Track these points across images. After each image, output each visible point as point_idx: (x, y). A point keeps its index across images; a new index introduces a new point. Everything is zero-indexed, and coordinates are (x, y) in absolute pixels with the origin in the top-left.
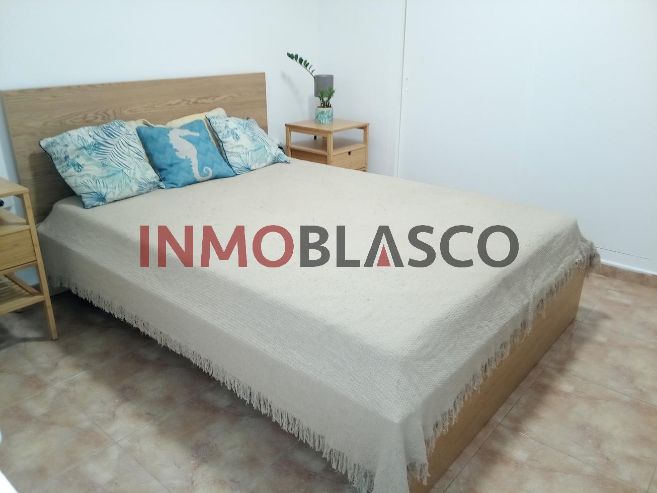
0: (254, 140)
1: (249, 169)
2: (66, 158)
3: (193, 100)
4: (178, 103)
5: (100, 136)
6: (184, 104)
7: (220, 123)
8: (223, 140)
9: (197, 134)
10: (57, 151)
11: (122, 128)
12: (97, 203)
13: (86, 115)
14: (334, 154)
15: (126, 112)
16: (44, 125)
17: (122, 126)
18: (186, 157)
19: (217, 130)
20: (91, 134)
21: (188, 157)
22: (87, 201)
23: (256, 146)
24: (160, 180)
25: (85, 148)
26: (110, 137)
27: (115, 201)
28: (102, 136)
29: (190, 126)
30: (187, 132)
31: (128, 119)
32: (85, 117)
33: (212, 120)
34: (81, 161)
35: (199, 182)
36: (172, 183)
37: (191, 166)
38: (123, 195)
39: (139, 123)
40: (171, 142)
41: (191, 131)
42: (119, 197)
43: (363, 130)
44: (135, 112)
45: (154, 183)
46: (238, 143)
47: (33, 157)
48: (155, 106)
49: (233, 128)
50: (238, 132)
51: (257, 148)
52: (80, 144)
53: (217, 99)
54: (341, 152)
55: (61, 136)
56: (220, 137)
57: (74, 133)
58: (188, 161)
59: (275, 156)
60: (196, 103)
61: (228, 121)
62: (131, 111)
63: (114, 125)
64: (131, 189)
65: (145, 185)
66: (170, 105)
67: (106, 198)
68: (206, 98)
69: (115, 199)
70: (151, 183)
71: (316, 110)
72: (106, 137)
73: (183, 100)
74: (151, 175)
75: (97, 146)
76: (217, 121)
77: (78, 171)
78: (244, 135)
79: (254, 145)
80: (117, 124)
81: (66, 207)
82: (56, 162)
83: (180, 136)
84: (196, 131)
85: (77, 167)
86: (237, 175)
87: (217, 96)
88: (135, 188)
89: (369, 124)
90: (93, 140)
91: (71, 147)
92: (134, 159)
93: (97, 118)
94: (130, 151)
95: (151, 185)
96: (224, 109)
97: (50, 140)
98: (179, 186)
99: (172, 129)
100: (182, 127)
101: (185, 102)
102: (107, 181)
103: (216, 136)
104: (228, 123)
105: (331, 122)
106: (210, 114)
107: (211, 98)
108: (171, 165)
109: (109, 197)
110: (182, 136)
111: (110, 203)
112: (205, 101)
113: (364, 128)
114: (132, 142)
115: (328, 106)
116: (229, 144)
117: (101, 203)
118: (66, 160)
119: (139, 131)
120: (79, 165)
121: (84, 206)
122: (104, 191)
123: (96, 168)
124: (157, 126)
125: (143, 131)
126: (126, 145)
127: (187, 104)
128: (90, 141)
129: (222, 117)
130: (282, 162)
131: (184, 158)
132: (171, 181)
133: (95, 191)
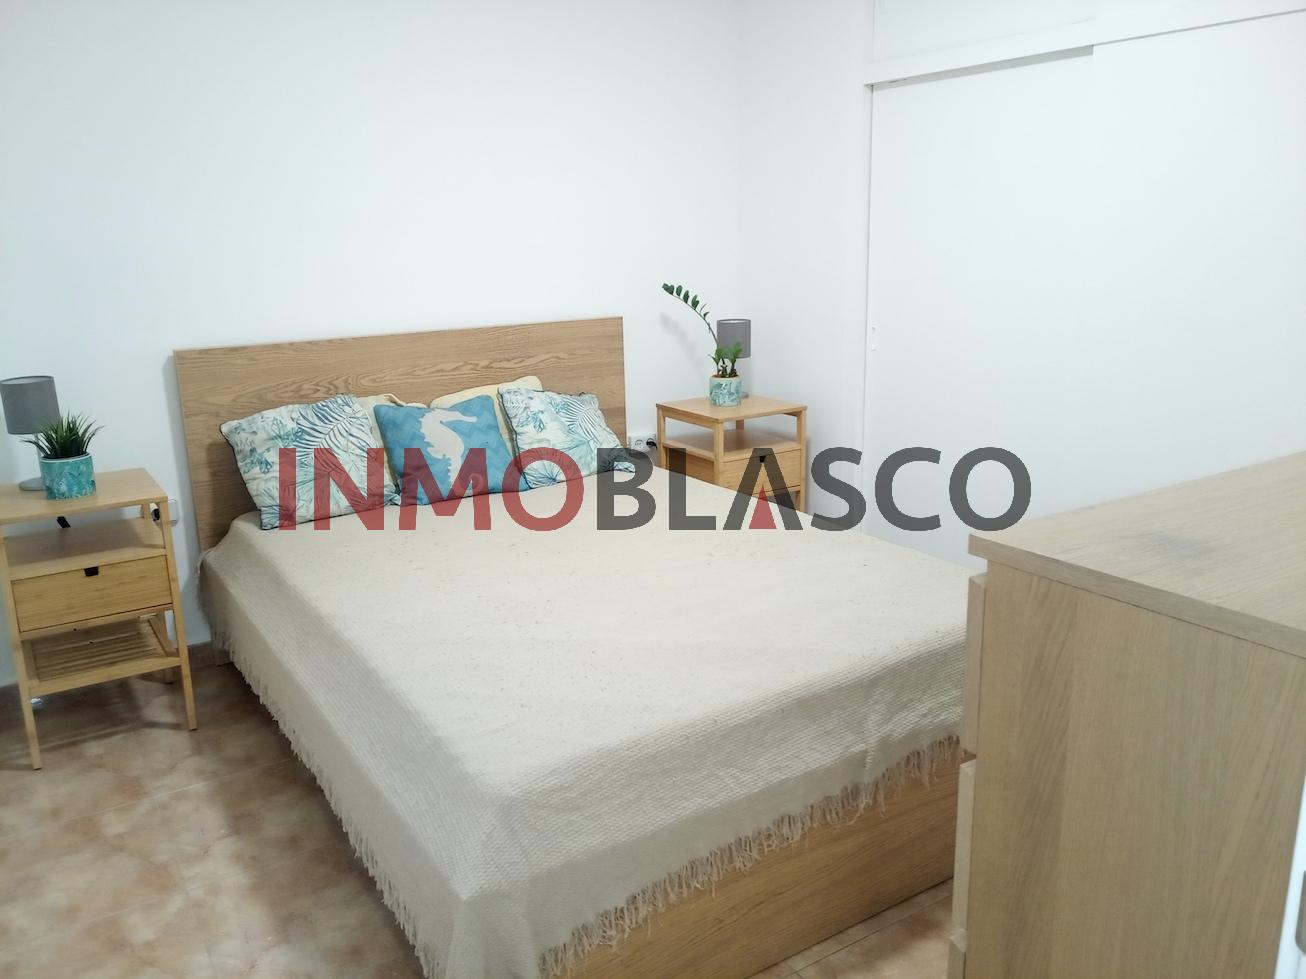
0: (570, 431)
1: (554, 480)
2: (253, 451)
3: (485, 363)
4: (456, 369)
5: (307, 420)
6: (467, 369)
7: (518, 401)
8: (520, 429)
9: (474, 419)
10: (241, 441)
11: (346, 408)
13: (301, 386)
14: (726, 459)
15: (366, 383)
16: (234, 401)
17: (347, 405)
18: (444, 455)
19: (511, 413)
20: (295, 416)
21: (447, 457)
22: (266, 519)
24: (397, 492)
25: (280, 437)
26: (323, 421)
27: (309, 521)
28: (311, 420)
29: (465, 408)
30: (457, 416)
31: (362, 393)
33: (507, 397)
34: (271, 456)
37: (449, 471)
39: (382, 400)
40: (422, 431)
41: (465, 413)
43: (796, 418)
44: (381, 381)
46: (542, 435)
47: (212, 447)
48: (415, 373)
49: (536, 410)
50: (544, 417)
52: (274, 431)
53: (528, 362)
55: (250, 418)
56: (514, 425)
57: (269, 414)
58: (446, 461)
60: (487, 367)
61: (531, 398)
62: (374, 381)
63: (334, 404)
64: (338, 504)
66: (442, 371)
68: (509, 360)
69: (310, 518)
71: (710, 381)
72: (317, 422)
73: (466, 363)
75: (298, 435)
76: (514, 398)
77: (264, 472)
78: (556, 423)
79: (569, 439)
80: (340, 401)
81: (243, 526)
82: (238, 457)
83: (441, 422)
84: (473, 414)
85: (264, 466)
86: (531, 488)
87: (529, 357)
89: (805, 408)
90: (294, 425)
91: (262, 436)
92: (353, 457)
93: (317, 390)
94: (350, 444)
96: (541, 379)
97: (234, 423)
98: (425, 502)
99: (432, 410)
100: (453, 408)
101: (469, 367)
103: (510, 423)
104: (531, 401)
106: (504, 387)
107: (516, 361)
109: (300, 514)
110: (444, 421)
111: (300, 523)
112: (504, 364)
113: (797, 414)
114: (357, 431)
115: (733, 374)
116: (527, 435)
118: (251, 455)
119: (377, 412)
120: (267, 463)
121: (262, 527)
124: (409, 405)
125: (383, 411)
126: (345, 434)
127: (472, 369)
128: (291, 426)
129: (523, 392)
130: (620, 470)
131: (441, 457)
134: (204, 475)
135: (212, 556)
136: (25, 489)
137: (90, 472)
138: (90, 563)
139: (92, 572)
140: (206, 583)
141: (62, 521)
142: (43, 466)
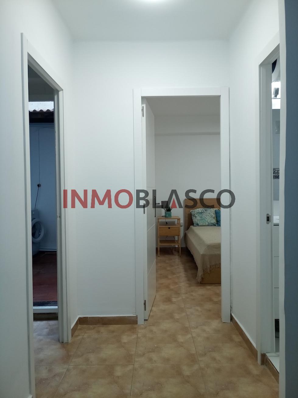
2: (194, 215)
10: (193, 213)
17: (211, 209)
24: (216, 224)
25: (199, 213)
27: (201, 226)
28: (204, 211)
36: (219, 225)
39: (217, 209)
47: (189, 214)
57: (197, 209)
63: (208, 209)
64: (206, 224)
81: (192, 227)
82: (192, 216)
90: (201, 211)
91: (196, 212)
97: (192, 210)
102: (200, 221)
109: (200, 224)
119: (215, 210)
120: (196, 217)
121: (194, 226)
123: (199, 218)
128: (200, 211)
133: (197, 223)
134: (187, 219)
135: (186, 232)
136: (162, 216)
137: (171, 214)
138: (169, 227)
139: (169, 228)
140: (185, 236)
141: (166, 223)
142: (165, 213)
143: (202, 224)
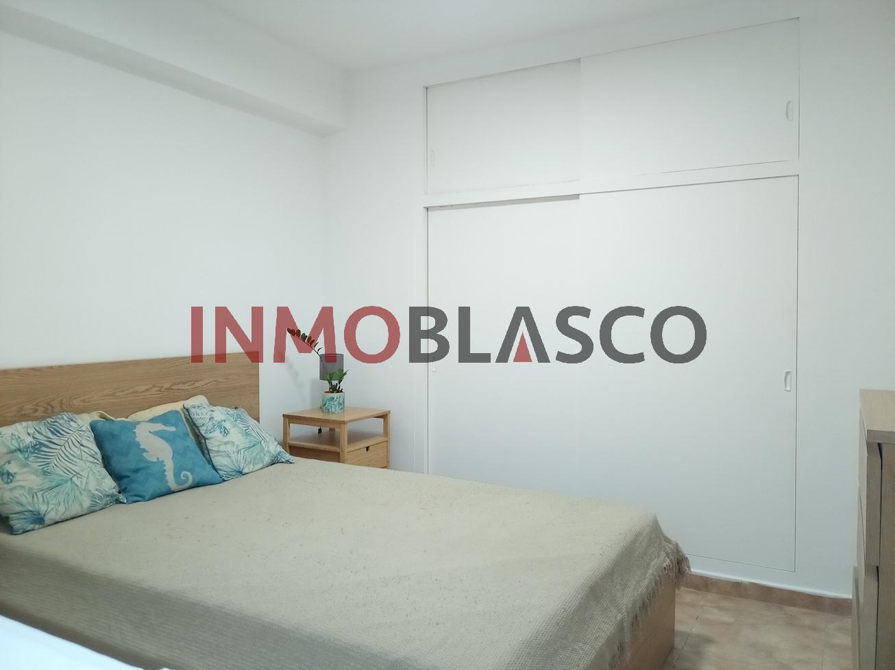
0: (247, 434)
1: (241, 472)
3: (167, 386)
4: (147, 390)
5: (42, 434)
6: (154, 391)
7: (202, 414)
8: (207, 435)
9: (173, 429)
11: (72, 423)
12: (31, 526)
13: (23, 406)
14: (348, 450)
15: (77, 402)
17: (72, 420)
18: (158, 459)
19: (199, 423)
20: (29, 431)
21: (160, 460)
22: (17, 524)
23: (250, 442)
24: (119, 492)
25: (20, 450)
26: (56, 435)
27: (57, 522)
28: (45, 434)
29: (163, 419)
30: (159, 427)
31: (79, 411)
32: (21, 409)
33: (193, 410)
34: (12, 468)
35: (173, 492)
36: (136, 496)
37: (165, 470)
38: (69, 514)
39: (95, 416)
40: (137, 439)
41: (165, 425)
42: (63, 517)
43: (382, 420)
44: (89, 402)
45: (112, 495)
46: (227, 439)
48: (117, 394)
49: (220, 420)
50: (227, 425)
51: (251, 445)
52: (14, 445)
53: (197, 385)
54: (357, 447)
56: (203, 432)
57: (6, 431)
58: (161, 463)
59: (275, 454)
60: (169, 389)
61: (213, 411)
62: (84, 401)
63: (62, 420)
64: (81, 505)
65: (100, 498)
66: (136, 392)
67: (46, 519)
68: (184, 383)
69: (57, 519)
70: (108, 496)
71: (323, 395)
72: (50, 435)
73: (154, 386)
74: (109, 484)
75: (37, 448)
76: (198, 412)
77: (7, 483)
78: (235, 429)
79: (248, 440)
80: (65, 418)
83: (150, 432)
84: (172, 425)
85: (5, 477)
86: (224, 481)
87: (197, 381)
88: (87, 503)
89: (389, 412)
90: (32, 440)
91: (2, 450)
92: (88, 464)
93: (36, 410)
94: (83, 453)
95: (108, 499)
96: (207, 397)
98: (146, 498)
99: (138, 423)
100: (152, 420)
101: (157, 388)
102: (48, 495)
103: (197, 431)
104: (214, 413)
105: (342, 410)
106: (189, 403)
107: (190, 383)
108: (136, 471)
109: (51, 516)
110: (152, 431)
111: (49, 525)
112: (181, 386)
113: (384, 416)
114: (86, 441)
115: (339, 391)
116: (215, 441)
117: (37, 526)
119: (93, 427)
120: (9, 474)
122: (43, 508)
123: (33, 477)
124: (118, 419)
125: (99, 426)
126: (78, 445)
127: (158, 391)
128: (28, 440)
129: (204, 406)
130: (282, 462)
131: (156, 460)
132: (133, 493)
133: (30, 508)
143: (62, 509)
